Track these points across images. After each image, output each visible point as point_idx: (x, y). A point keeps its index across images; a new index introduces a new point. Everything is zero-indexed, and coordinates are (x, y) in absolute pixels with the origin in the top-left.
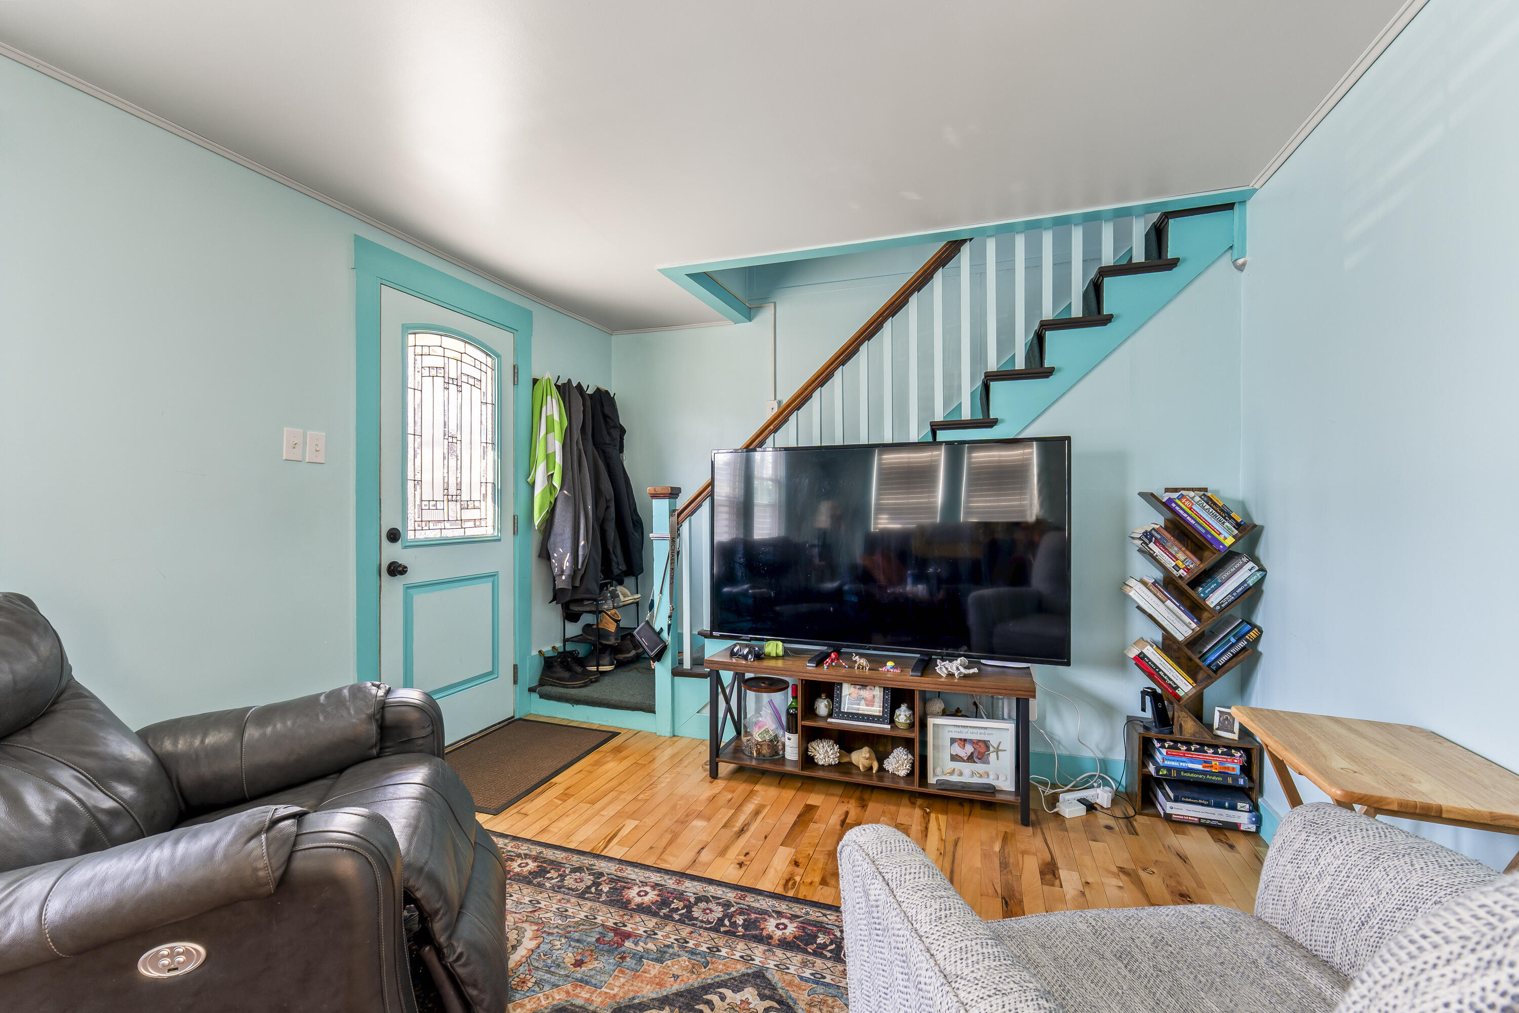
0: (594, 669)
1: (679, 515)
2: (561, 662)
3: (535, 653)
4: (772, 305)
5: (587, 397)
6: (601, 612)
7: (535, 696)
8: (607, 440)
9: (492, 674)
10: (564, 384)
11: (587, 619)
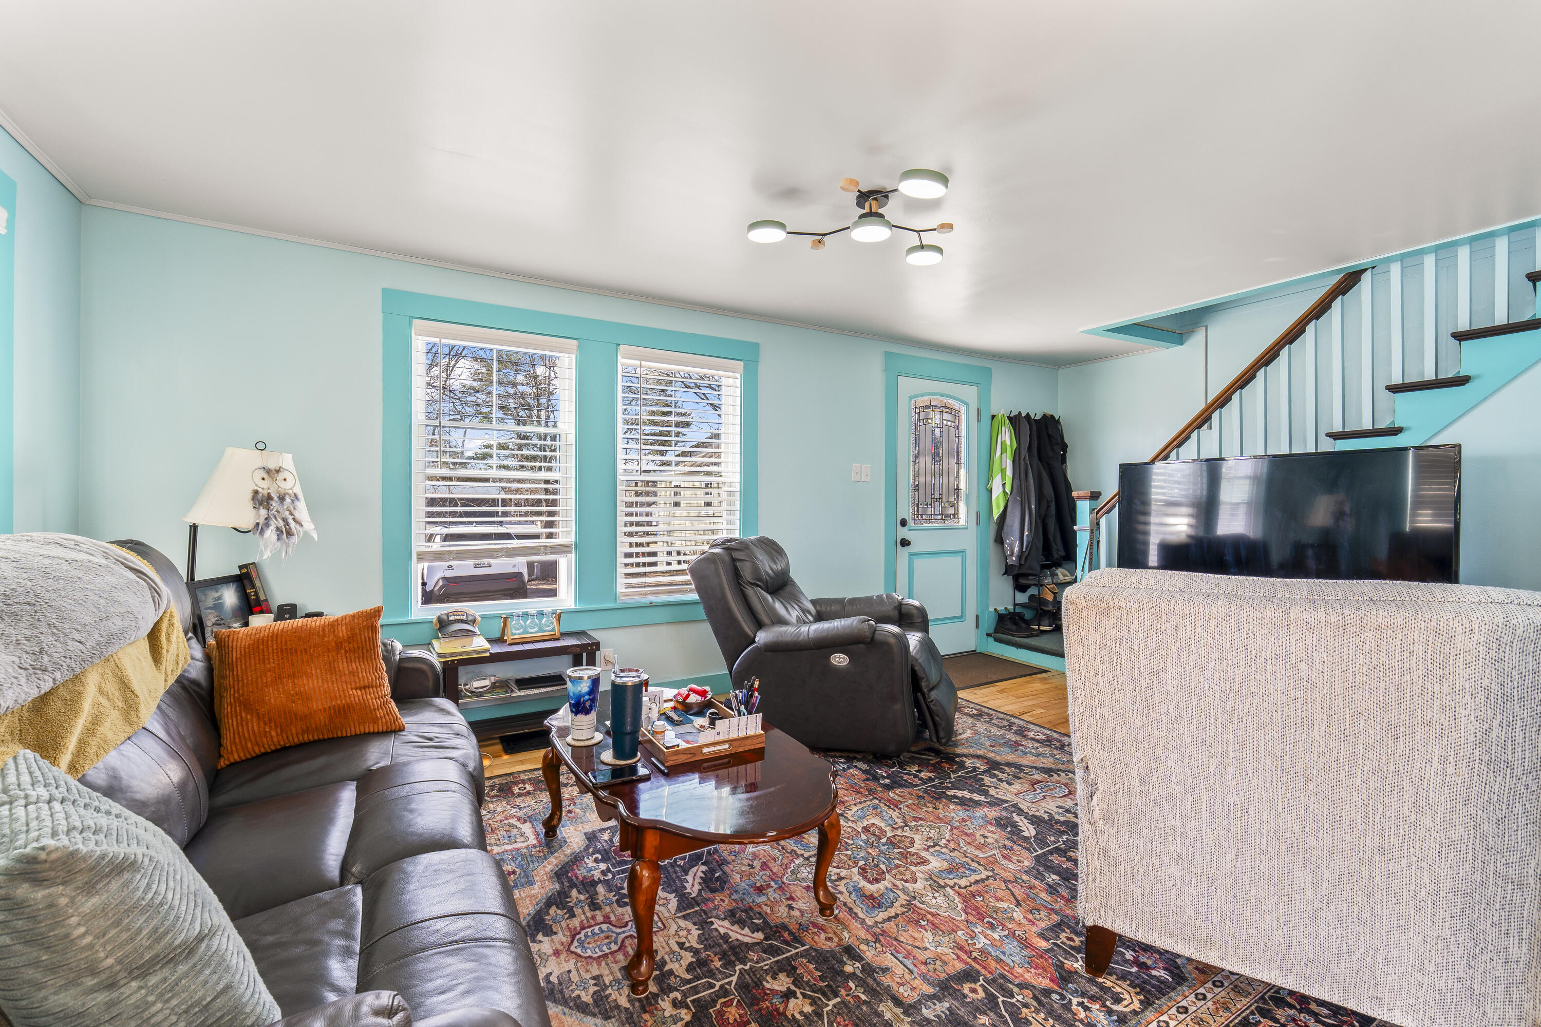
0: (1036, 627)
1: (1097, 513)
2: (1011, 618)
3: (992, 609)
4: (1204, 329)
5: (1033, 423)
6: (1042, 585)
7: (991, 640)
8: (1051, 454)
9: (961, 618)
10: (1015, 416)
11: (1033, 591)
